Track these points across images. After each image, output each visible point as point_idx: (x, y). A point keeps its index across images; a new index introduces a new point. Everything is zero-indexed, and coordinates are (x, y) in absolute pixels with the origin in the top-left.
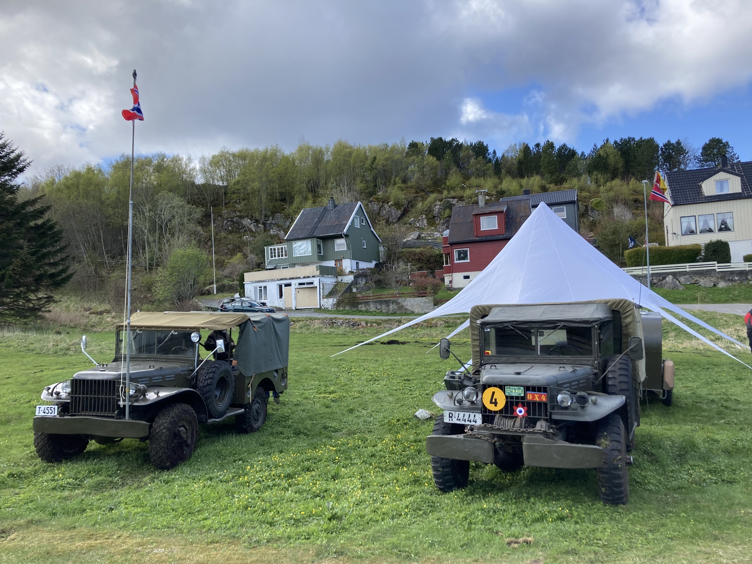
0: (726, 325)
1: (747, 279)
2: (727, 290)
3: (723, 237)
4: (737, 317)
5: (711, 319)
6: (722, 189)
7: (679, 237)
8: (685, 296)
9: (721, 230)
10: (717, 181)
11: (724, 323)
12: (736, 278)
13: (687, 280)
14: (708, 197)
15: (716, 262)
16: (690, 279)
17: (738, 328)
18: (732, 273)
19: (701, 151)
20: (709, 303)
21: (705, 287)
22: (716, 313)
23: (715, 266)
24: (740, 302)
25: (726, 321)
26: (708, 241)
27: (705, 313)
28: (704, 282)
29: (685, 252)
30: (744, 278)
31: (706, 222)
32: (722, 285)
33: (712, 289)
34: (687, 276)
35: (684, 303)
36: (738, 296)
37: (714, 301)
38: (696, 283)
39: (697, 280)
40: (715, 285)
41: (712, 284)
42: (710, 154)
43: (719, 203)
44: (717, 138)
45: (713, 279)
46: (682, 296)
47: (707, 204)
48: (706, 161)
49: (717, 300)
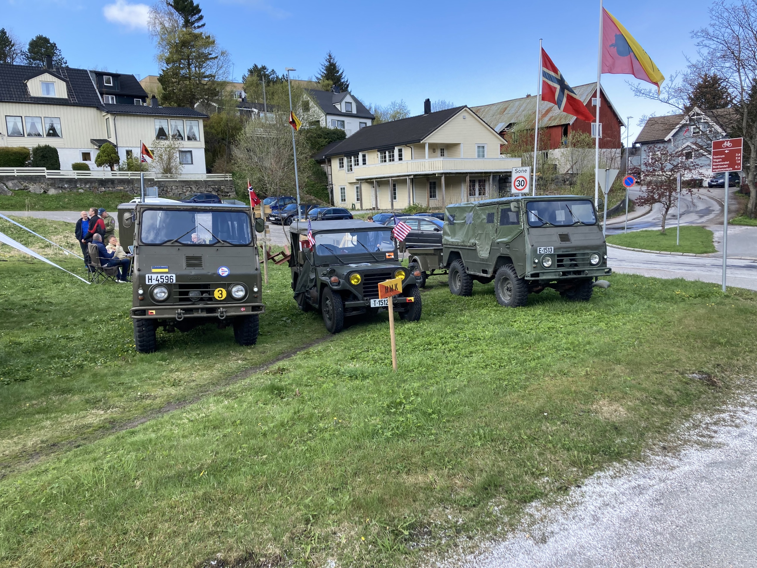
0: (56, 232)
1: (77, 187)
2: (57, 197)
3: (52, 142)
4: (67, 224)
5: (40, 227)
6: (48, 92)
7: (5, 138)
8: (13, 202)
9: (49, 135)
10: (43, 83)
11: (54, 230)
12: (66, 186)
13: (15, 185)
14: (35, 98)
15: (45, 168)
16: (19, 184)
17: (67, 235)
18: (62, 180)
19: (28, 47)
20: (39, 210)
21: (35, 194)
22: (46, 220)
23: (44, 172)
24: (70, 209)
25: (55, 228)
26: (36, 146)
27: (35, 220)
28: (33, 188)
29: (11, 155)
30: (73, 186)
31: (33, 125)
32: (52, 192)
33: (43, 195)
34: (16, 181)
35: (13, 210)
36: (68, 204)
37: (44, 208)
38: (26, 188)
39: (26, 186)
40: (45, 192)
41: (42, 191)
42: (38, 52)
43: (46, 106)
44: (44, 36)
45: (43, 186)
46: (10, 202)
47: (33, 105)
48: (34, 59)
49: (47, 207)
